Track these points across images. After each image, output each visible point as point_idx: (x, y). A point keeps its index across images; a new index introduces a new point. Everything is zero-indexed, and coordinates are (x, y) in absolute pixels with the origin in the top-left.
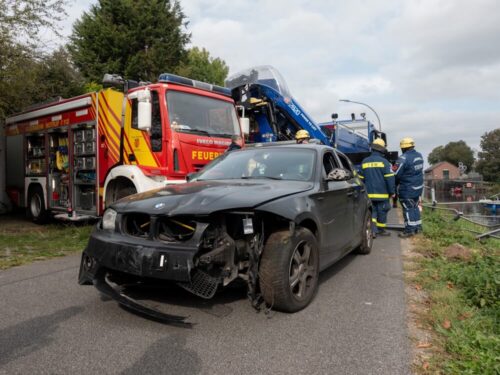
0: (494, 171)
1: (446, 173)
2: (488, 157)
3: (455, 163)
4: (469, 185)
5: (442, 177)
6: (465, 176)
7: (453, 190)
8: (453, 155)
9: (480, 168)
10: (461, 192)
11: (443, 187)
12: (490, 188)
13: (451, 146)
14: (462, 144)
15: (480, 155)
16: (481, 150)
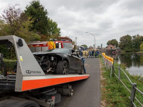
0: (123, 47)
1: (111, 48)
2: (121, 43)
3: (113, 45)
4: (117, 51)
5: (110, 49)
6: (116, 48)
7: (113, 52)
8: (113, 43)
9: (120, 46)
10: (115, 53)
11: (111, 51)
12: (122, 51)
13: (113, 40)
14: (115, 40)
15: (120, 43)
16: (120, 42)
